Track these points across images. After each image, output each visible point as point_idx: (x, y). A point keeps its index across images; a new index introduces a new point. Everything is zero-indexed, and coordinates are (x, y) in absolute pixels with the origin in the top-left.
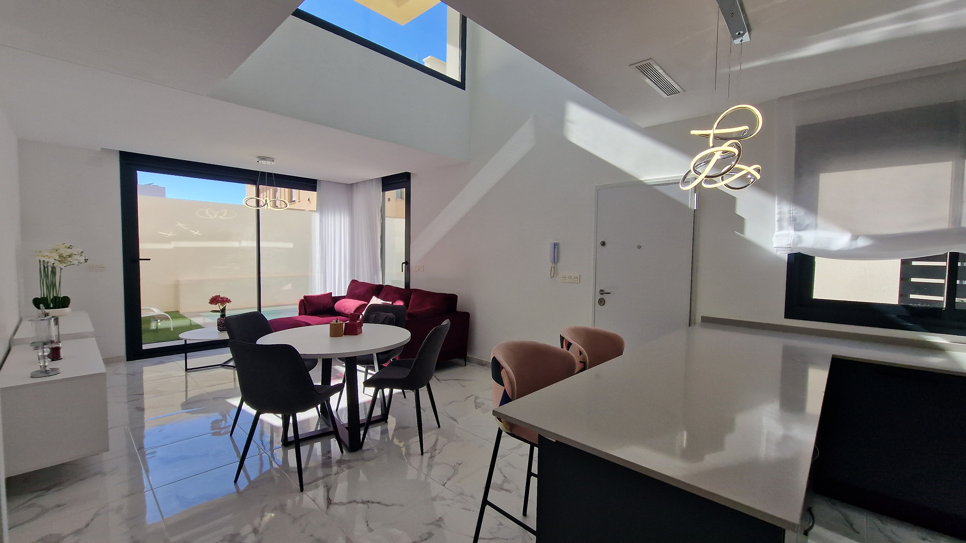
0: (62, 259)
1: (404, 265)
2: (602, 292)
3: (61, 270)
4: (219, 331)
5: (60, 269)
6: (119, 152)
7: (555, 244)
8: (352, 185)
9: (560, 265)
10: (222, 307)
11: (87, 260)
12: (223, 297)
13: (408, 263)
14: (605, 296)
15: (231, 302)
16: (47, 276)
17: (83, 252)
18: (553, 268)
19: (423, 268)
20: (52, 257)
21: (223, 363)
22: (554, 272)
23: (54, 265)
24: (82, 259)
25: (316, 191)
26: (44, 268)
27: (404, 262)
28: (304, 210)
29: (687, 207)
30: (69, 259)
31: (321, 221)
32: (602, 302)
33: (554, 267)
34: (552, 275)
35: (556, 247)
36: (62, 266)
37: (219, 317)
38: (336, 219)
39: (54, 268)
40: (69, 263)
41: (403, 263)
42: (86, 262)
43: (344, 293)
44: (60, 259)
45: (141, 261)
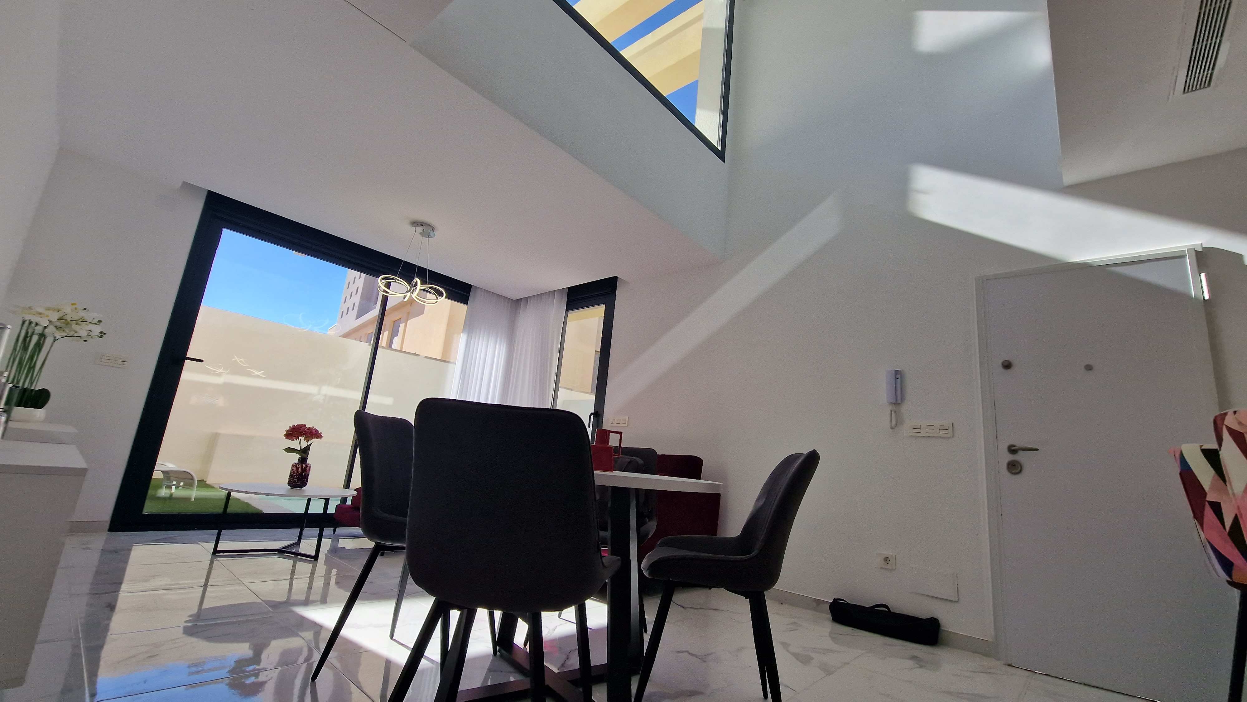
0: (64, 323)
1: (592, 416)
2: (1013, 450)
3: (54, 341)
4: (290, 487)
5: (52, 339)
6: (207, 191)
7: (897, 373)
8: (518, 301)
9: (906, 408)
10: (304, 444)
11: (105, 334)
12: (311, 427)
13: (599, 415)
14: (1021, 457)
15: (322, 437)
16: (25, 348)
17: (101, 321)
18: (892, 413)
19: (627, 421)
20: (47, 316)
21: (282, 548)
22: (897, 422)
23: (46, 330)
24: (96, 330)
25: (467, 304)
26: (26, 336)
27: (593, 412)
28: (419, 355)
29: (1190, 297)
30: (75, 326)
31: (467, 346)
32: (1014, 467)
33: (895, 412)
34: (894, 422)
35: (899, 377)
36: (58, 335)
37: (297, 461)
38: (489, 346)
39: (42, 336)
40: (72, 333)
41: (592, 414)
42: (101, 337)
44: (59, 323)
45: (188, 361)
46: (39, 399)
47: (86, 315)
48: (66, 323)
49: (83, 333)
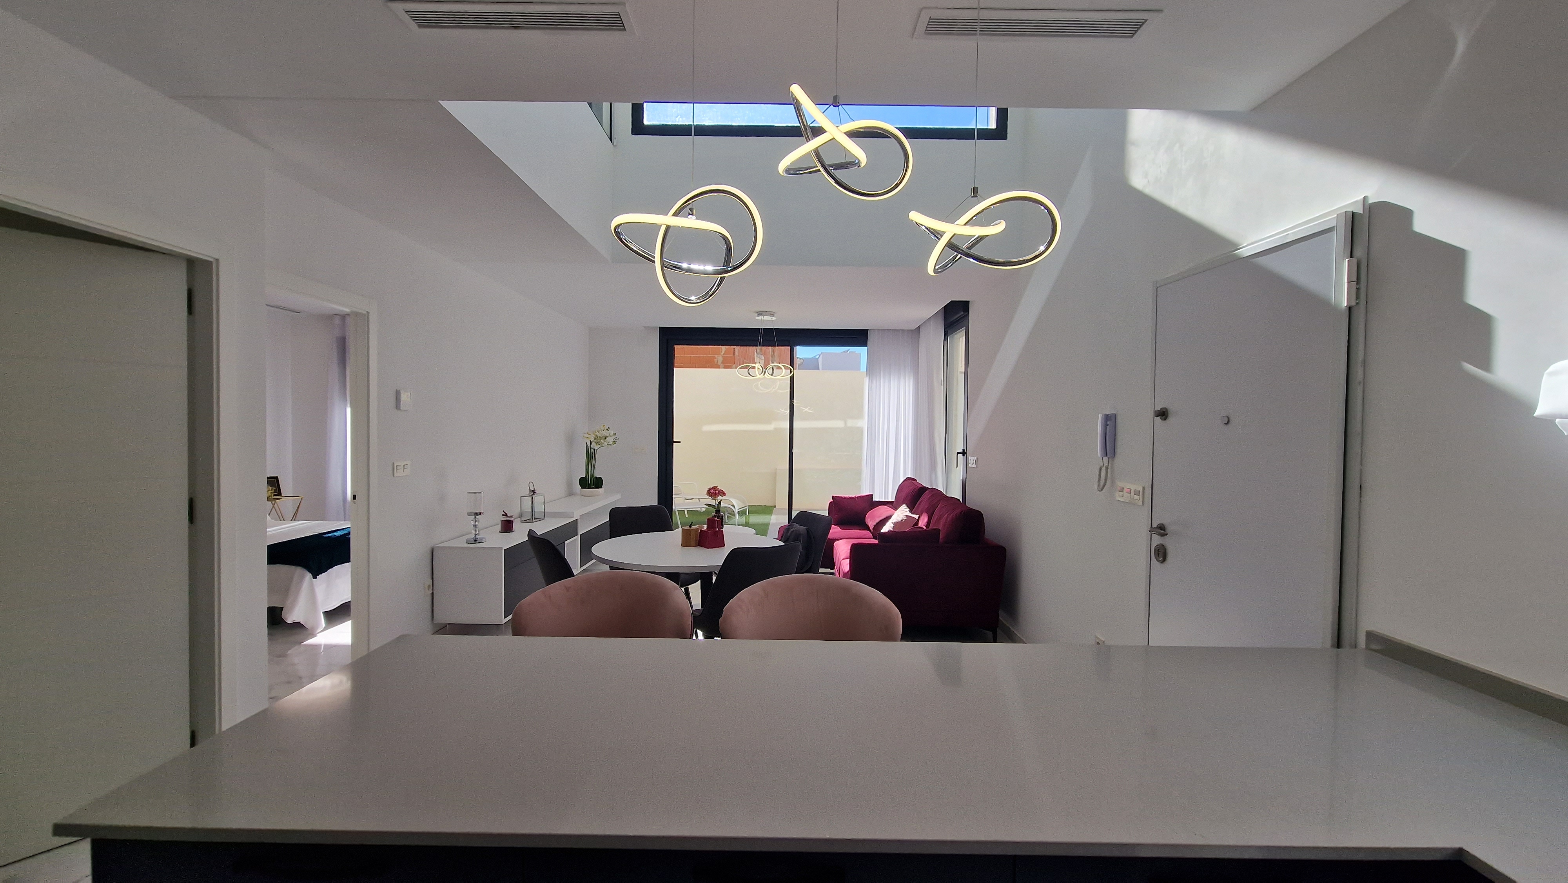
1: (960, 455)
2: (1161, 530)
7: (1106, 416)
8: (918, 330)
9: (1116, 464)
14: (1166, 541)
18: (1104, 470)
19: (977, 462)
20: (590, 438)
22: (1106, 478)
23: (591, 446)
25: (866, 346)
27: (960, 451)
30: (603, 441)
31: (871, 387)
32: (1161, 554)
33: (1107, 468)
34: (1102, 482)
35: (1108, 423)
36: (597, 447)
38: (891, 385)
40: (602, 445)
43: (891, 498)
44: (596, 441)
45: (674, 444)
46: (598, 483)
47: (606, 433)
48: (598, 440)
49: (606, 444)
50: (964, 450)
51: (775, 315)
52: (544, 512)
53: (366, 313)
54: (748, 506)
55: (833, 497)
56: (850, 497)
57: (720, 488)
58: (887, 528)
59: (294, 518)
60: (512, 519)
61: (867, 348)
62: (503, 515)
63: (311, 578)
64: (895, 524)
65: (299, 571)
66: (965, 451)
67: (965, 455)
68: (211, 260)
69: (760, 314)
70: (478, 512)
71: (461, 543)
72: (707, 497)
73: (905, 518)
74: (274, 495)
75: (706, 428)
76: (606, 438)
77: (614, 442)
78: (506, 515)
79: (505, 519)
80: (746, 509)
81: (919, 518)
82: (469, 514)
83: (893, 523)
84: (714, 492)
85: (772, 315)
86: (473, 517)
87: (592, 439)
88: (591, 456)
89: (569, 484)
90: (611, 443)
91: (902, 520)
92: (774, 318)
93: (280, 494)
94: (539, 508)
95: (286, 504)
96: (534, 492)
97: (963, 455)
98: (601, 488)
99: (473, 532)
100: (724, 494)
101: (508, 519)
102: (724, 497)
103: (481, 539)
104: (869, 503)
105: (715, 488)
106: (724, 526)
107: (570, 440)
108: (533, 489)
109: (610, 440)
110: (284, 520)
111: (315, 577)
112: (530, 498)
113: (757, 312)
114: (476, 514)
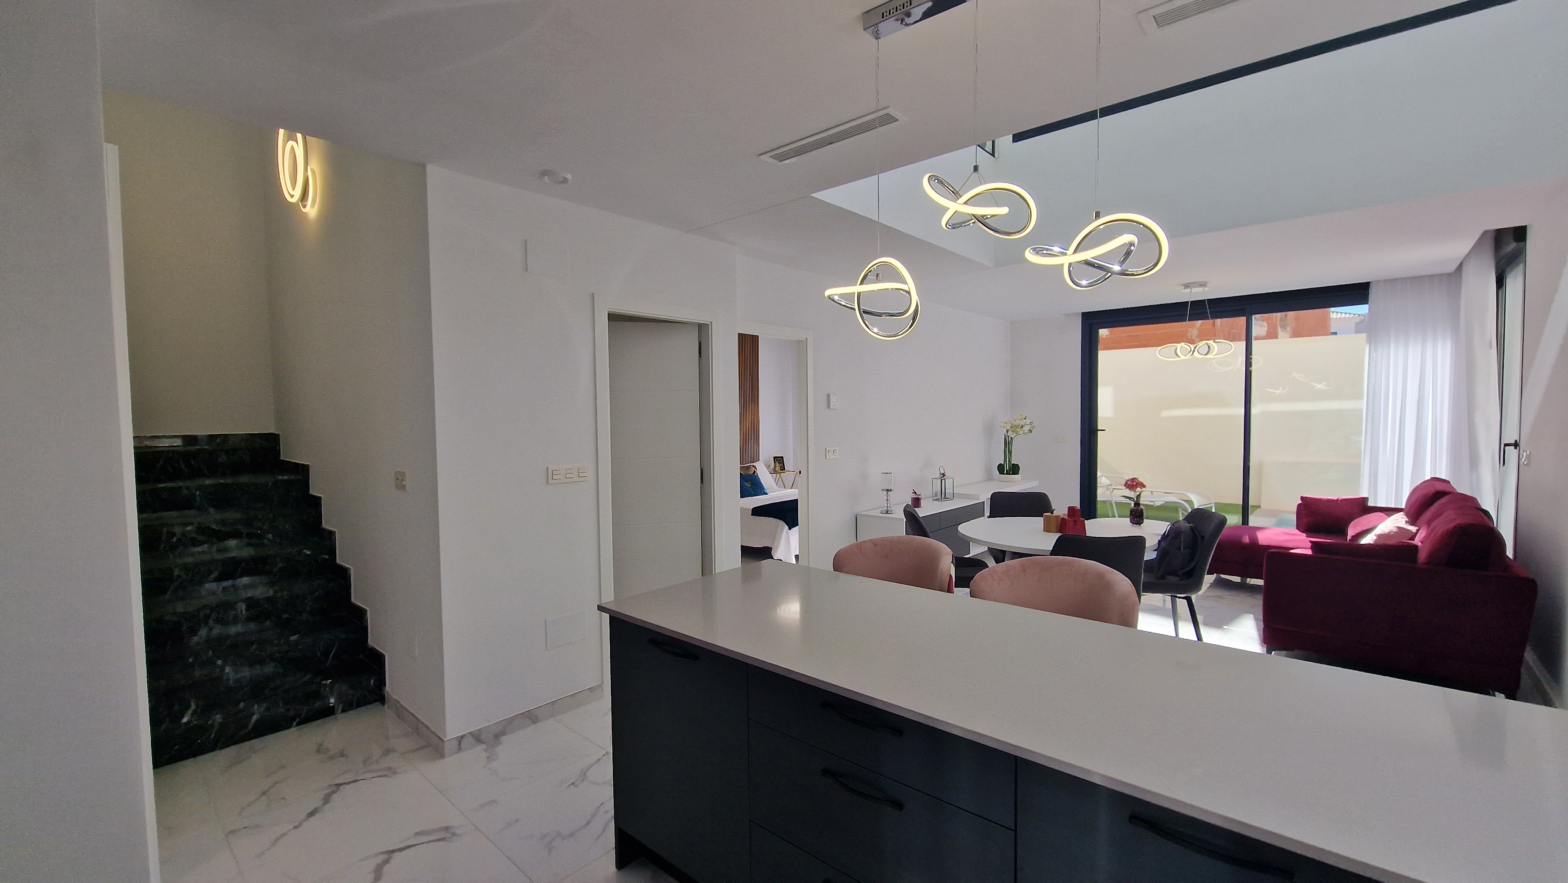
1: (1509, 448)
3: (1013, 439)
8: (1458, 272)
20: (1006, 428)
30: (1019, 430)
36: (1013, 435)
40: (1018, 433)
41: (1507, 444)
44: (1012, 429)
45: (1099, 432)
46: (1015, 470)
47: (1022, 423)
48: (1015, 428)
49: (1022, 432)
50: (1516, 441)
51: (1208, 285)
52: (954, 493)
53: (805, 339)
54: (1215, 503)
55: (1302, 498)
56: (1328, 499)
57: (1140, 480)
58: (1368, 540)
59: (791, 489)
60: (920, 497)
61: (1367, 305)
62: (913, 493)
63: (787, 530)
64: (1379, 536)
65: (782, 523)
66: (1518, 442)
67: (1518, 448)
68: (708, 323)
69: (1186, 286)
70: (889, 488)
71: (877, 513)
72: (1125, 488)
73: (1395, 530)
74: (781, 470)
75: (1165, 414)
76: (1022, 427)
77: (1030, 431)
78: (915, 493)
79: (915, 497)
80: (1212, 507)
81: (1418, 531)
82: (883, 490)
83: (1376, 535)
84: (1133, 484)
85: (1203, 285)
86: (886, 492)
87: (1009, 428)
88: (1008, 443)
89: (988, 470)
90: (1026, 431)
91: (1390, 532)
92: (1206, 289)
93: (784, 469)
94: (949, 491)
95: (788, 476)
96: (944, 475)
97: (1516, 448)
98: (1018, 474)
99: (886, 505)
100: (1144, 486)
101: (917, 497)
102: (1143, 489)
103: (891, 511)
104: (1361, 507)
105: (1133, 480)
106: (1145, 520)
107: (989, 430)
108: (943, 472)
109: (1026, 428)
110: (785, 488)
111: (790, 529)
112: (940, 480)
113: (1184, 285)
114: (888, 490)
